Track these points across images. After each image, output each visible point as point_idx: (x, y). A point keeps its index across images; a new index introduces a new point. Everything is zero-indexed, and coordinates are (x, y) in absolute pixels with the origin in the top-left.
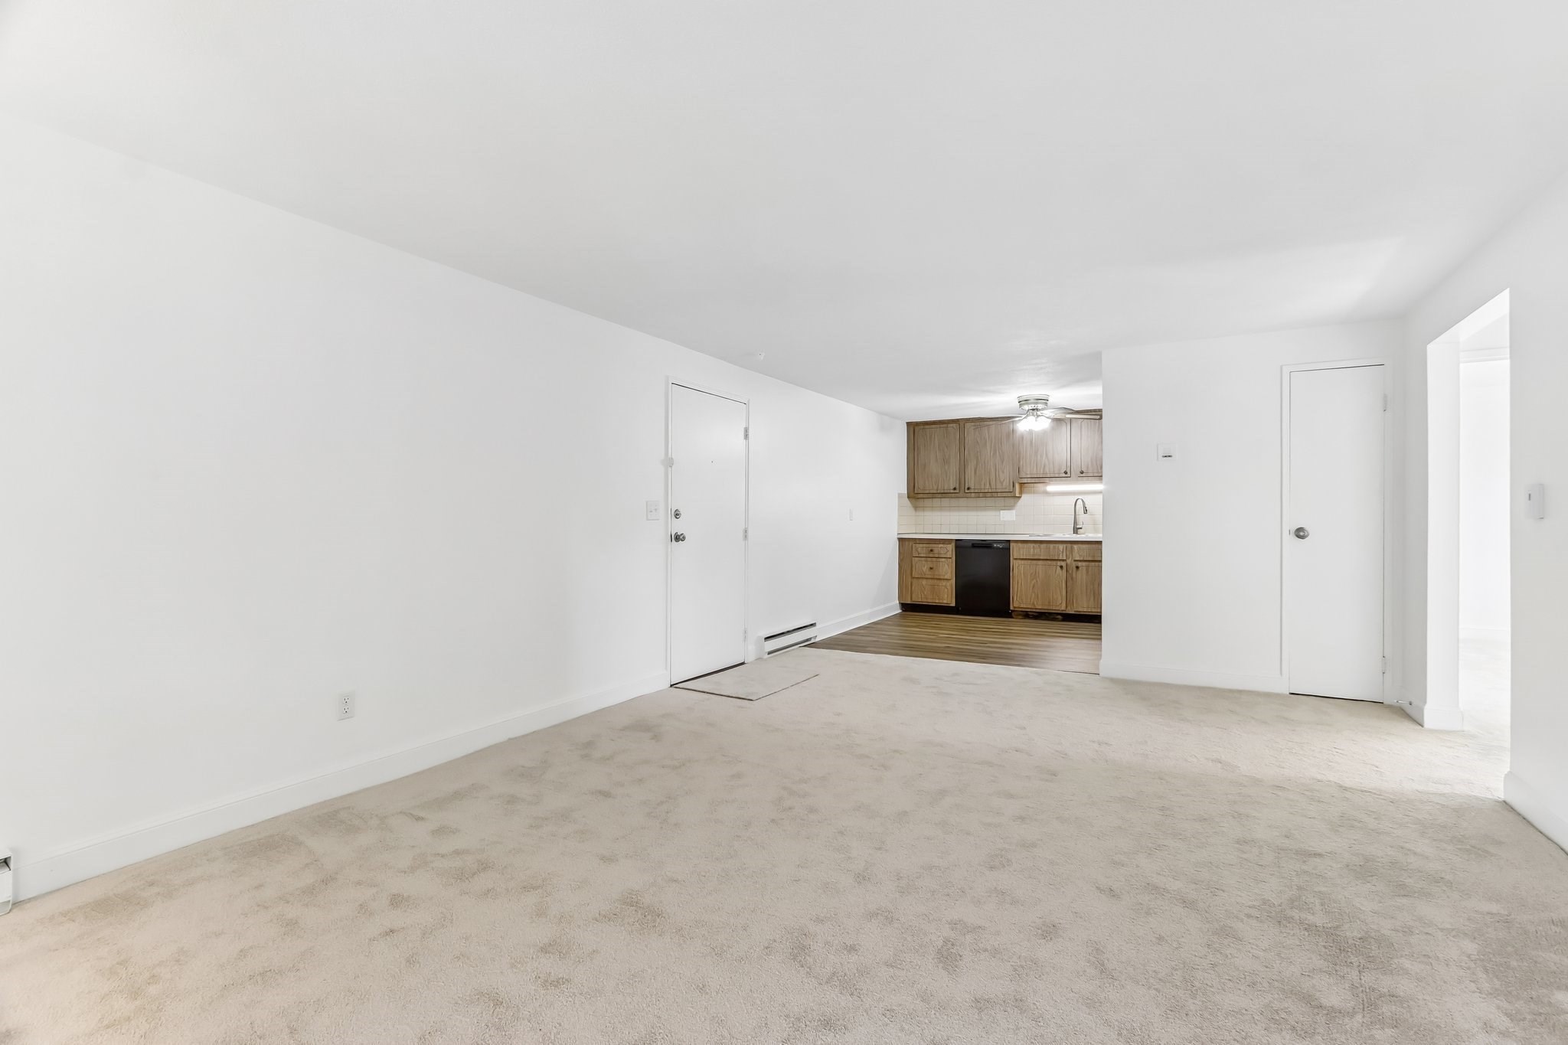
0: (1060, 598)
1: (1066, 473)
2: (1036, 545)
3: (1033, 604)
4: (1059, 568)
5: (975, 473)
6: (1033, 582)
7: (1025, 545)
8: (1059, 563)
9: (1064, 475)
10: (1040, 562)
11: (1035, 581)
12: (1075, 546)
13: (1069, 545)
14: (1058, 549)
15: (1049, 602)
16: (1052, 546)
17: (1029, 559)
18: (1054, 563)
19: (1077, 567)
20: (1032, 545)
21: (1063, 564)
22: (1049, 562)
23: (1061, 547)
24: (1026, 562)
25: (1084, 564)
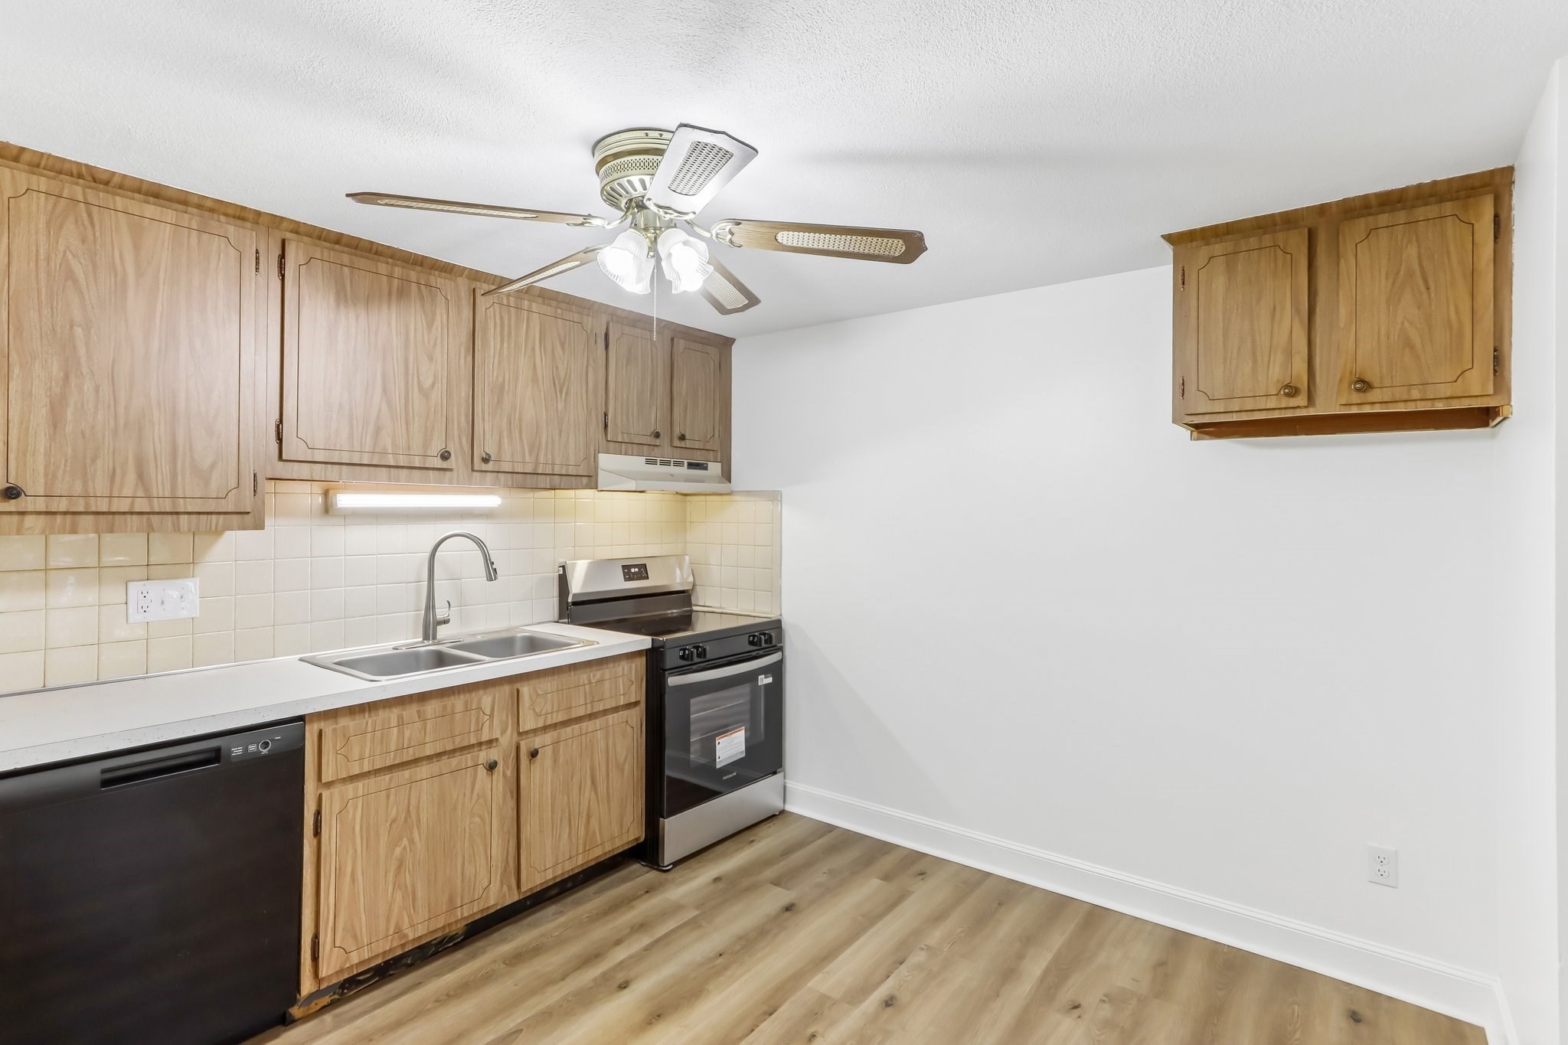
0: (483, 874)
1: (445, 456)
2: (411, 711)
3: (398, 931)
4: (482, 771)
5: (56, 421)
6: (398, 850)
7: (367, 721)
8: (484, 756)
9: (438, 463)
10: (424, 770)
11: (405, 842)
12: (526, 690)
13: (506, 689)
14: (479, 708)
15: (451, 900)
16: (458, 702)
17: (376, 772)
18: (467, 759)
19: (534, 754)
20: (393, 714)
21: (494, 754)
22: (454, 762)
23: (486, 699)
24: (372, 783)
25: (548, 738)
